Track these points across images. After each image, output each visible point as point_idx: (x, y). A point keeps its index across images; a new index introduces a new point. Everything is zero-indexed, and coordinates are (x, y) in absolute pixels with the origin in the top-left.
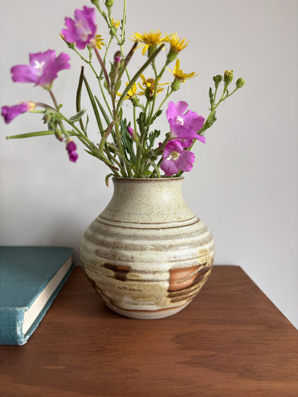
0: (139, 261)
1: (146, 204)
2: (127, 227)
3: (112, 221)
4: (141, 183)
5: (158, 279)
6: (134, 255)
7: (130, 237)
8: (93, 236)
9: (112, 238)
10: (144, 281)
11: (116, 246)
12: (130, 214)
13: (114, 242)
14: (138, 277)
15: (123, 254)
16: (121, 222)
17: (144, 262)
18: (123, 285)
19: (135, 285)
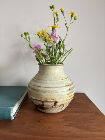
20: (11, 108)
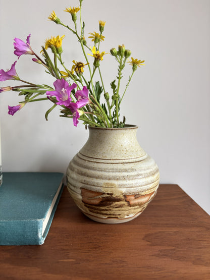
20: (39, 220)
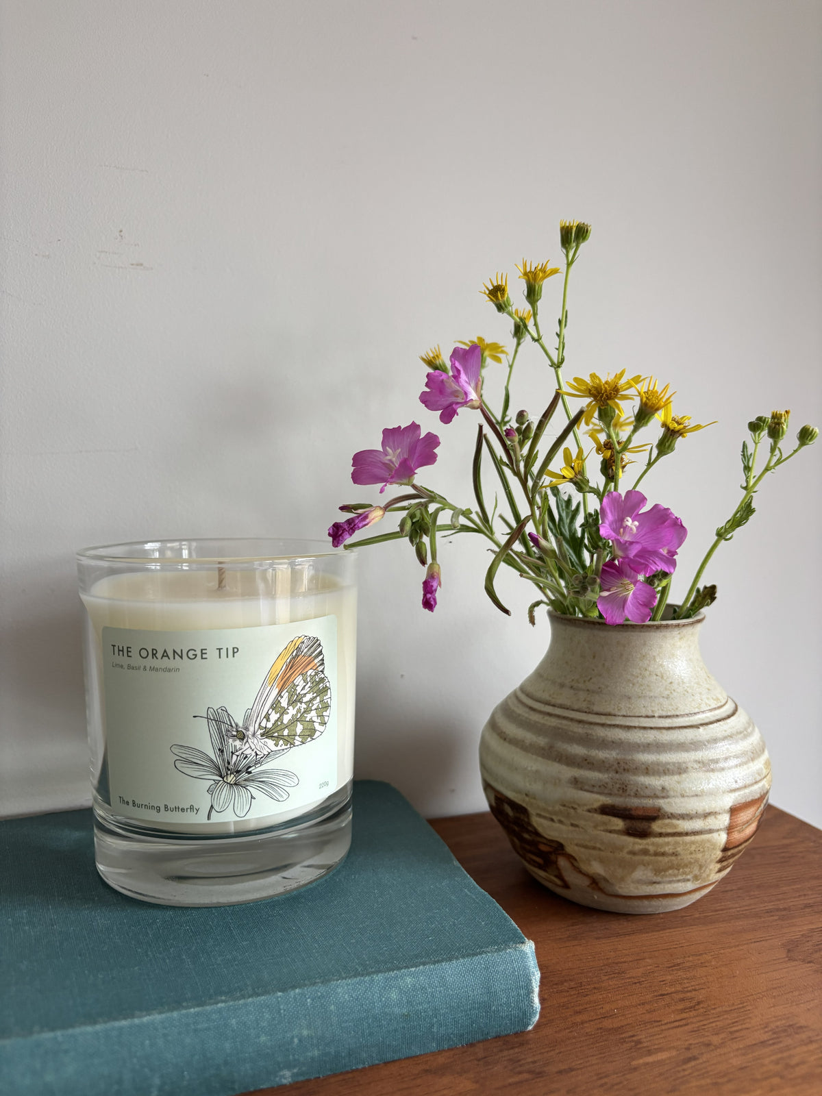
0: (677, 797)
1: (657, 676)
2: (635, 727)
3: (589, 713)
4: (647, 631)
5: (712, 827)
6: (667, 785)
7: (647, 747)
8: (551, 747)
9: (607, 751)
10: (687, 834)
11: (623, 767)
12: (630, 698)
13: (617, 759)
14: (675, 826)
15: (642, 784)
16: (615, 715)
17: (688, 796)
18: (641, 847)
19: (667, 844)
